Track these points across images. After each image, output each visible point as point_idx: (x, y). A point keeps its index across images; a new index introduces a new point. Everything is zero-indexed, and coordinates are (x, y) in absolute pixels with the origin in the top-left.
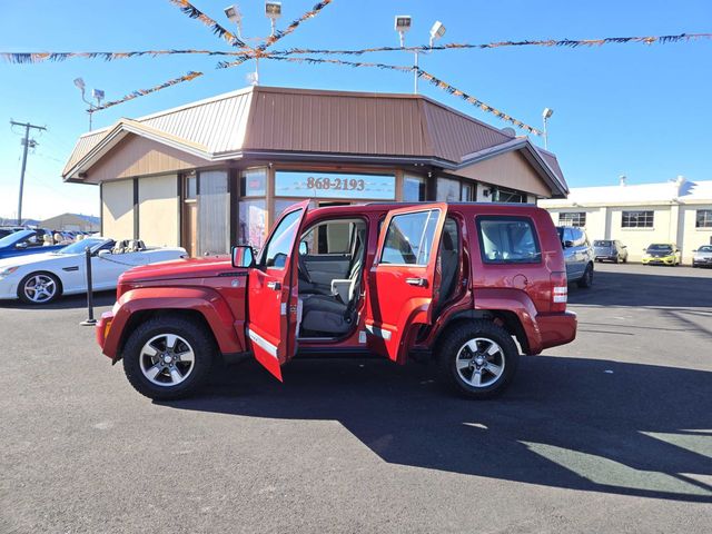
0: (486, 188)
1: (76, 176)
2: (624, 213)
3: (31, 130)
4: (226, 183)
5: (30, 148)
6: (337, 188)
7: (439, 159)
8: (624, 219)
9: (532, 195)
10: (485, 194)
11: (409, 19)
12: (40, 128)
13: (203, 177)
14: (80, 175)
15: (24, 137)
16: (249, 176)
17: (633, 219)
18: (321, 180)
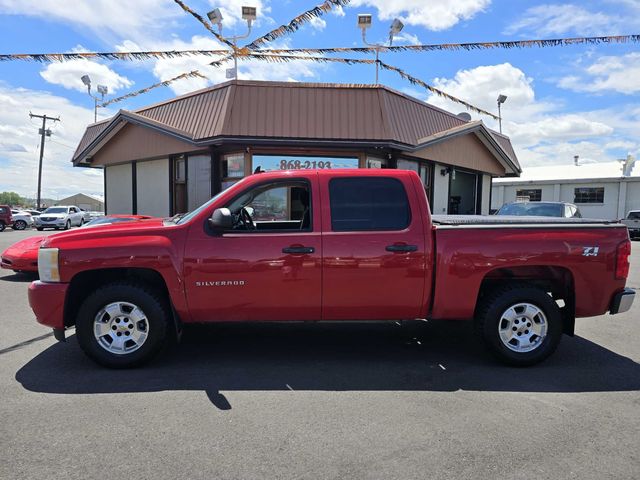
0: (444, 168)
1: (84, 161)
2: (577, 190)
3: (47, 120)
4: (209, 166)
5: (46, 137)
7: (397, 142)
8: (576, 196)
9: (487, 174)
10: (443, 173)
11: (370, 17)
12: (55, 119)
13: (191, 160)
14: (87, 160)
15: (41, 127)
16: (229, 159)
17: (584, 195)
18: (293, 163)
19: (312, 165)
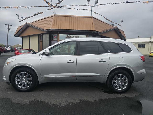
1: (17, 35)
2: (139, 44)
3: (9, 26)
4: (48, 37)
5: (9, 30)
6: (73, 38)
7: (96, 31)
8: (138, 46)
12: (11, 26)
13: (44, 36)
14: (18, 35)
15: (8, 27)
16: (54, 35)
17: (141, 46)
18: (70, 36)
19: (74, 37)
